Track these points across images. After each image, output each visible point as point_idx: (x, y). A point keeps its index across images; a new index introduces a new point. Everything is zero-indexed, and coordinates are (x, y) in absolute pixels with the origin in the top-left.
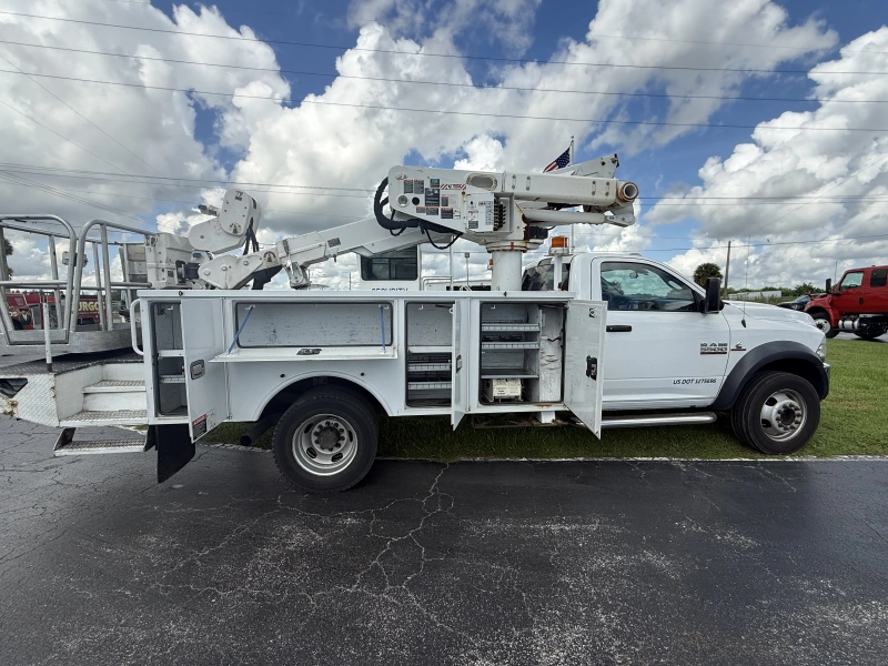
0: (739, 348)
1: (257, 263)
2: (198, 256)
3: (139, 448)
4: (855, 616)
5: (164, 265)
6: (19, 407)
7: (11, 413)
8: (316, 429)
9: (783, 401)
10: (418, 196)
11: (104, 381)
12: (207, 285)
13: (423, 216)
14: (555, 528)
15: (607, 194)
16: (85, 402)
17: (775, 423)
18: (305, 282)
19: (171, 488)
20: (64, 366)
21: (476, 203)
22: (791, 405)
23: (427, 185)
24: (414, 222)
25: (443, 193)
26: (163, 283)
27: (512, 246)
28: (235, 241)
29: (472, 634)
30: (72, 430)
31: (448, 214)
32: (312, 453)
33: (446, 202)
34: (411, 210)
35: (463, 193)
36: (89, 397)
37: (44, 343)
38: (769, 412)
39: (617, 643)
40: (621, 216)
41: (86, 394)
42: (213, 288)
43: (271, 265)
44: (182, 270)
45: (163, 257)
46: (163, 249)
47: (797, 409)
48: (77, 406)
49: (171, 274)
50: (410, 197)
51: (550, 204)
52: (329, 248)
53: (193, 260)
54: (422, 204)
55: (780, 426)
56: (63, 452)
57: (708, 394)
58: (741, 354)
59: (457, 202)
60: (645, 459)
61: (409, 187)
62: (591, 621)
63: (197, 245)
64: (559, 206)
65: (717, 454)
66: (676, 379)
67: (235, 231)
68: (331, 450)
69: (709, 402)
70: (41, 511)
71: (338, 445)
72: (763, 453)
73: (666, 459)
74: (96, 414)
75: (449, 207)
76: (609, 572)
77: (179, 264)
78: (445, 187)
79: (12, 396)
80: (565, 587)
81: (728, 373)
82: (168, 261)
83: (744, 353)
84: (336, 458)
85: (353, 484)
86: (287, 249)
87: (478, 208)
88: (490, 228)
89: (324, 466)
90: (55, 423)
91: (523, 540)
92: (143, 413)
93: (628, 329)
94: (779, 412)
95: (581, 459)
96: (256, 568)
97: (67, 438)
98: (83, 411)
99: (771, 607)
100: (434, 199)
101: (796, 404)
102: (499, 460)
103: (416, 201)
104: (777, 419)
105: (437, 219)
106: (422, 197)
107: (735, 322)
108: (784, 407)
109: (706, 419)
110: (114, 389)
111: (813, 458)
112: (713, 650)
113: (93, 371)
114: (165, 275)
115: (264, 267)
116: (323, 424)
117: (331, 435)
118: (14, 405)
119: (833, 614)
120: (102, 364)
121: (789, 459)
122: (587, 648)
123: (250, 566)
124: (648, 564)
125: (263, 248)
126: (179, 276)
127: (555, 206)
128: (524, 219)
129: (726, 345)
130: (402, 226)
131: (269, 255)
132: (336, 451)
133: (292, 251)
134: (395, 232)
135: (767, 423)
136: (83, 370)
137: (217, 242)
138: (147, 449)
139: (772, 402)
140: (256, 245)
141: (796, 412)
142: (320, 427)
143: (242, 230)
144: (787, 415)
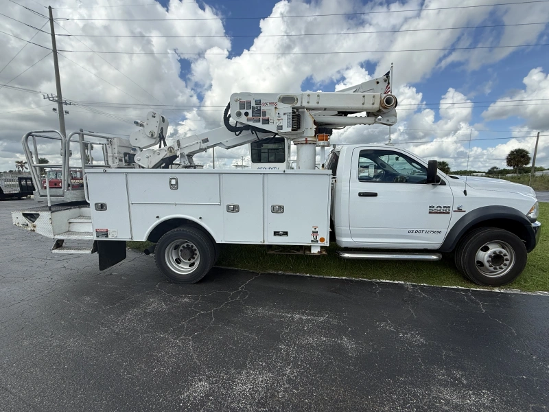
0: (459, 210)
1: (164, 154)
2: (134, 150)
3: (89, 252)
4: (463, 397)
5: (116, 155)
6: (37, 228)
7: (34, 230)
8: (181, 248)
9: (494, 249)
10: (247, 111)
11: (81, 216)
12: (139, 166)
13: (251, 123)
14: (297, 317)
15: (373, 104)
16: (69, 227)
17: (487, 264)
18: (189, 164)
19: (111, 274)
20: (58, 208)
21: (281, 114)
22: (501, 252)
23: (253, 104)
24: (247, 127)
25: (263, 108)
26: (116, 165)
27: (306, 140)
28: (153, 141)
29: (208, 368)
30: (62, 241)
31: (266, 121)
32: (178, 261)
33: (264, 113)
34: (244, 120)
35: (276, 108)
36: (71, 225)
37: (46, 196)
38: (483, 256)
39: (287, 386)
40: (386, 119)
41: (70, 223)
42: (143, 168)
43: (172, 155)
44: (127, 158)
45: (116, 151)
46: (116, 147)
47: (505, 255)
48: (65, 228)
49: (121, 160)
50: (243, 112)
51: (339, 112)
52: (202, 144)
53: (132, 152)
54: (250, 116)
55: (490, 266)
56: (56, 251)
57: (436, 241)
58: (461, 215)
59: (271, 114)
60: (388, 281)
61: (242, 106)
62: (281, 372)
63: (134, 144)
64: (345, 113)
65: (442, 282)
66: (410, 230)
67: (152, 135)
68: (189, 260)
69: (437, 247)
70: (50, 279)
71: (194, 258)
72: (477, 285)
73: (403, 282)
74: (74, 233)
75: (267, 117)
76: (312, 346)
77: (125, 154)
78: (264, 105)
79: (33, 222)
80: (279, 350)
81: (451, 227)
82: (119, 153)
83: (463, 214)
84: (191, 265)
85: (198, 280)
86: (179, 145)
87: (283, 117)
88: (290, 129)
89: (184, 269)
90: (52, 236)
91: (273, 321)
92: (91, 234)
93: (375, 195)
94: (490, 256)
95: (344, 278)
96: (125, 319)
97: (59, 244)
98: (68, 231)
99: (404, 382)
100: (257, 112)
101: (504, 251)
102: (292, 274)
103: (247, 114)
104: (488, 261)
105: (259, 125)
106: (250, 112)
107: (458, 191)
108: (495, 253)
109: (434, 257)
110: (86, 221)
111: (517, 291)
112: (344, 401)
113: (75, 211)
114: (117, 161)
115: (168, 156)
116: (185, 245)
117: (188, 252)
118: (34, 226)
119: (446, 394)
120: (80, 208)
121: (497, 290)
122: (266, 386)
123: (123, 317)
124: (340, 346)
125: (168, 144)
126: (126, 161)
127: (344, 113)
128: (315, 123)
129: (449, 207)
130: (241, 130)
131: (171, 149)
132: (192, 261)
133: (182, 146)
134: (237, 133)
135: (481, 264)
136: (68, 211)
137: (144, 142)
138: (92, 252)
139: (486, 249)
140: (165, 143)
141: (505, 258)
142: (183, 247)
143: (156, 135)
144: (497, 259)
